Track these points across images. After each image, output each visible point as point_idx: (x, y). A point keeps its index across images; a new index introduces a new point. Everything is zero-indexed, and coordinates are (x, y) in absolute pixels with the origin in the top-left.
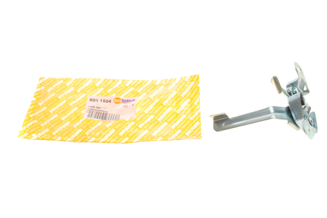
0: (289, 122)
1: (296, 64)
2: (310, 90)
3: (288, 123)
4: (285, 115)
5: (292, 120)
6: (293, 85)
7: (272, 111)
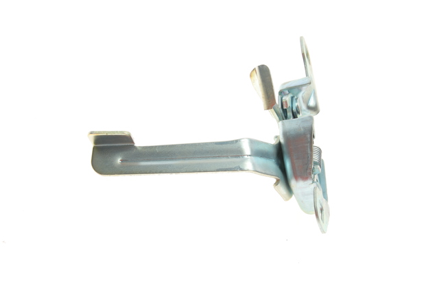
0: (278, 181)
1: (302, 40)
2: (321, 107)
3: (276, 184)
4: (272, 164)
5: (285, 179)
6: (293, 90)
7: (247, 150)
